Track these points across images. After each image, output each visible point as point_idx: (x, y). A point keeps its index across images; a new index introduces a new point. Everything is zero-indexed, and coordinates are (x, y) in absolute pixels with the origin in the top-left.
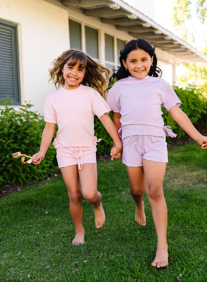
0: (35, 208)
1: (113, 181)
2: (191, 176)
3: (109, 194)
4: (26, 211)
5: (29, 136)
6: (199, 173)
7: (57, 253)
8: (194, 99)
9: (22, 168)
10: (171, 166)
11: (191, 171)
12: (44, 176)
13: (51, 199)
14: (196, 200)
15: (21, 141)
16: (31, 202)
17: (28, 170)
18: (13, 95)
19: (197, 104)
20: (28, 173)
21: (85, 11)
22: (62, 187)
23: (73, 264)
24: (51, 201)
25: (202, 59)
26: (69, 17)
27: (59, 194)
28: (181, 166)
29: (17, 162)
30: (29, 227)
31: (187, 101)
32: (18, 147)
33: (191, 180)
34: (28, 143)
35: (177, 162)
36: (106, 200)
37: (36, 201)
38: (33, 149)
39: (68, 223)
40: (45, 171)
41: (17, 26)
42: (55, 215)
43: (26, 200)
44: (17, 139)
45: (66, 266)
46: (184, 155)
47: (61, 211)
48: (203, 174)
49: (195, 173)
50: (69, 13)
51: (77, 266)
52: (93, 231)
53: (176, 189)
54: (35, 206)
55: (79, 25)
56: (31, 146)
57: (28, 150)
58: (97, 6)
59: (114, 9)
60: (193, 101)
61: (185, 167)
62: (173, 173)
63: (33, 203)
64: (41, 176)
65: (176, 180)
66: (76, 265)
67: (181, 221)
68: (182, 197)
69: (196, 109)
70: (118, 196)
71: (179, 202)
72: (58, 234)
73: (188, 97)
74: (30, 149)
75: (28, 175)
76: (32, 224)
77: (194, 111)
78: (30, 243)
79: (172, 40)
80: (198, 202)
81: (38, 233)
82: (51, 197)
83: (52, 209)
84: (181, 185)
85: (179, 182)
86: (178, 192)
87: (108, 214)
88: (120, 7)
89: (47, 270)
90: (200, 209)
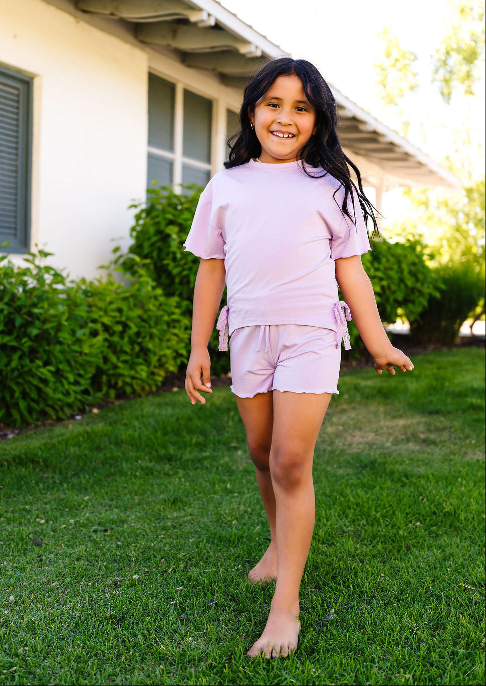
0: (41, 474)
1: (220, 430)
2: (392, 428)
3: (207, 454)
4: (20, 478)
5: (38, 319)
6: (409, 422)
7: (78, 560)
8: (414, 264)
9: (21, 389)
10: (353, 405)
11: (394, 417)
12: (68, 412)
13: (78, 458)
14: (392, 473)
15: (23, 330)
16: (33, 461)
17: (34, 395)
18: (13, 231)
19: (420, 276)
20: (33, 400)
21: (186, 58)
22: (106, 435)
23: (109, 581)
24: (78, 461)
25: (441, 179)
26: (150, 67)
27: (98, 449)
28: (373, 407)
29: (9, 375)
30: (24, 510)
31: (400, 267)
32: (14, 344)
33: (390, 434)
34: (37, 336)
35: (367, 398)
36: (198, 465)
37: (45, 460)
38: (47, 348)
39: (110, 506)
40: (70, 400)
41: (32, 79)
42: (83, 490)
43: (23, 456)
44: (14, 326)
45: (93, 585)
46: (384, 385)
47: (98, 483)
48: (418, 424)
49: (401, 422)
50: (150, 60)
51: (116, 585)
52: (162, 524)
53: (355, 450)
54: (41, 470)
55: (171, 88)
56: (44, 343)
57: (37, 352)
58: (213, 48)
59: (249, 56)
60: (413, 268)
61: (382, 409)
62: (352, 419)
63: (38, 463)
64: (62, 409)
65: (358, 433)
66: (116, 583)
67: (352, 511)
68: (364, 467)
69: (419, 286)
70: (227, 459)
71: (356, 474)
72: (84, 526)
73: (402, 258)
74: (41, 350)
75: (33, 405)
76: (31, 504)
77: (413, 290)
78: (22, 539)
79: (375, 132)
80: (396, 476)
81: (43, 521)
82: (78, 452)
83: (79, 477)
84: (367, 443)
85: (363, 437)
86: (357, 457)
87: (199, 493)
88: (263, 52)
89: (52, 591)
90: (397, 491)
